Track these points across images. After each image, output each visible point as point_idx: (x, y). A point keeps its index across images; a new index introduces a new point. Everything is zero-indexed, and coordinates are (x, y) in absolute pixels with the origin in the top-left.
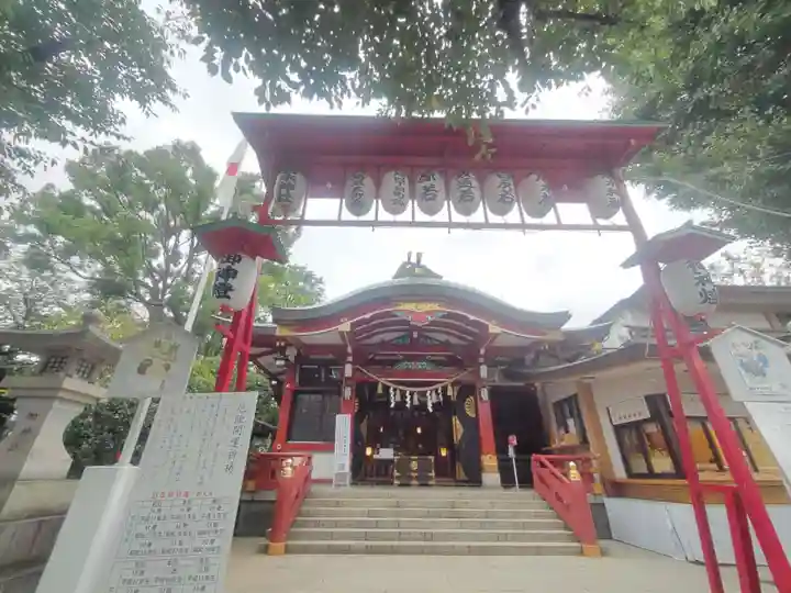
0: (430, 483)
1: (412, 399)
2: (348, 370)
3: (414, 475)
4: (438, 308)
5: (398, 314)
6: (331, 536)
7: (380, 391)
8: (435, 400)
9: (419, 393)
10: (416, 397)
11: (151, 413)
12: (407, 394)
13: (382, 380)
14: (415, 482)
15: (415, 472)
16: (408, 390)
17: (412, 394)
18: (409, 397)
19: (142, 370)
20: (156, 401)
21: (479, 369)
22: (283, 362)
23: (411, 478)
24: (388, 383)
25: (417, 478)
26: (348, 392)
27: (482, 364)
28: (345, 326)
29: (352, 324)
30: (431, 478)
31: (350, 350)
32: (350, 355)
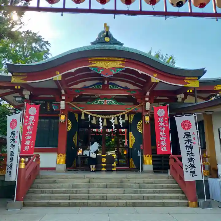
0: (113, 169)
1: (102, 123)
2: (63, 105)
3: (104, 165)
4: (119, 66)
5: (93, 69)
6: (50, 198)
7: (83, 117)
8: (117, 123)
9: (107, 119)
10: (105, 121)
12: (100, 119)
13: (84, 111)
14: (104, 169)
15: (104, 163)
16: (101, 117)
17: (103, 119)
18: (101, 121)
21: (145, 105)
22: (20, 99)
23: (102, 167)
24: (87, 113)
25: (105, 167)
26: (63, 118)
27: (147, 101)
28: (58, 77)
29: (62, 75)
30: (113, 167)
31: (63, 92)
32: (63, 95)
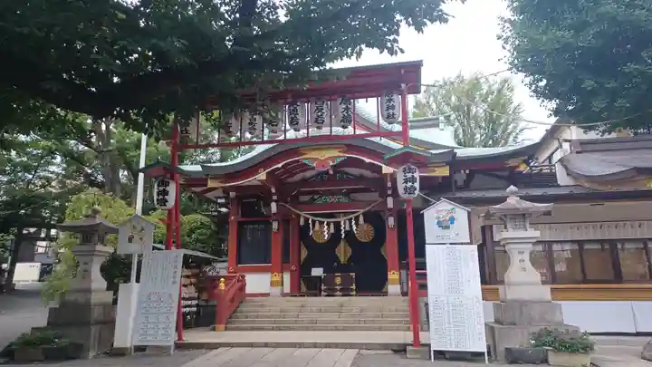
0: (351, 293)
2: (274, 207)
3: (338, 288)
4: (338, 154)
5: (306, 162)
7: (302, 222)
8: (348, 228)
9: (334, 223)
10: (332, 226)
11: (139, 263)
12: (325, 224)
13: (303, 214)
14: (338, 293)
15: (339, 285)
16: (326, 221)
18: (326, 227)
19: (130, 240)
20: (140, 256)
21: (386, 200)
23: (336, 290)
24: (308, 216)
25: (341, 290)
26: (275, 225)
27: (389, 195)
28: (262, 176)
29: (267, 173)
30: (352, 290)
31: (273, 190)
32: (274, 194)
